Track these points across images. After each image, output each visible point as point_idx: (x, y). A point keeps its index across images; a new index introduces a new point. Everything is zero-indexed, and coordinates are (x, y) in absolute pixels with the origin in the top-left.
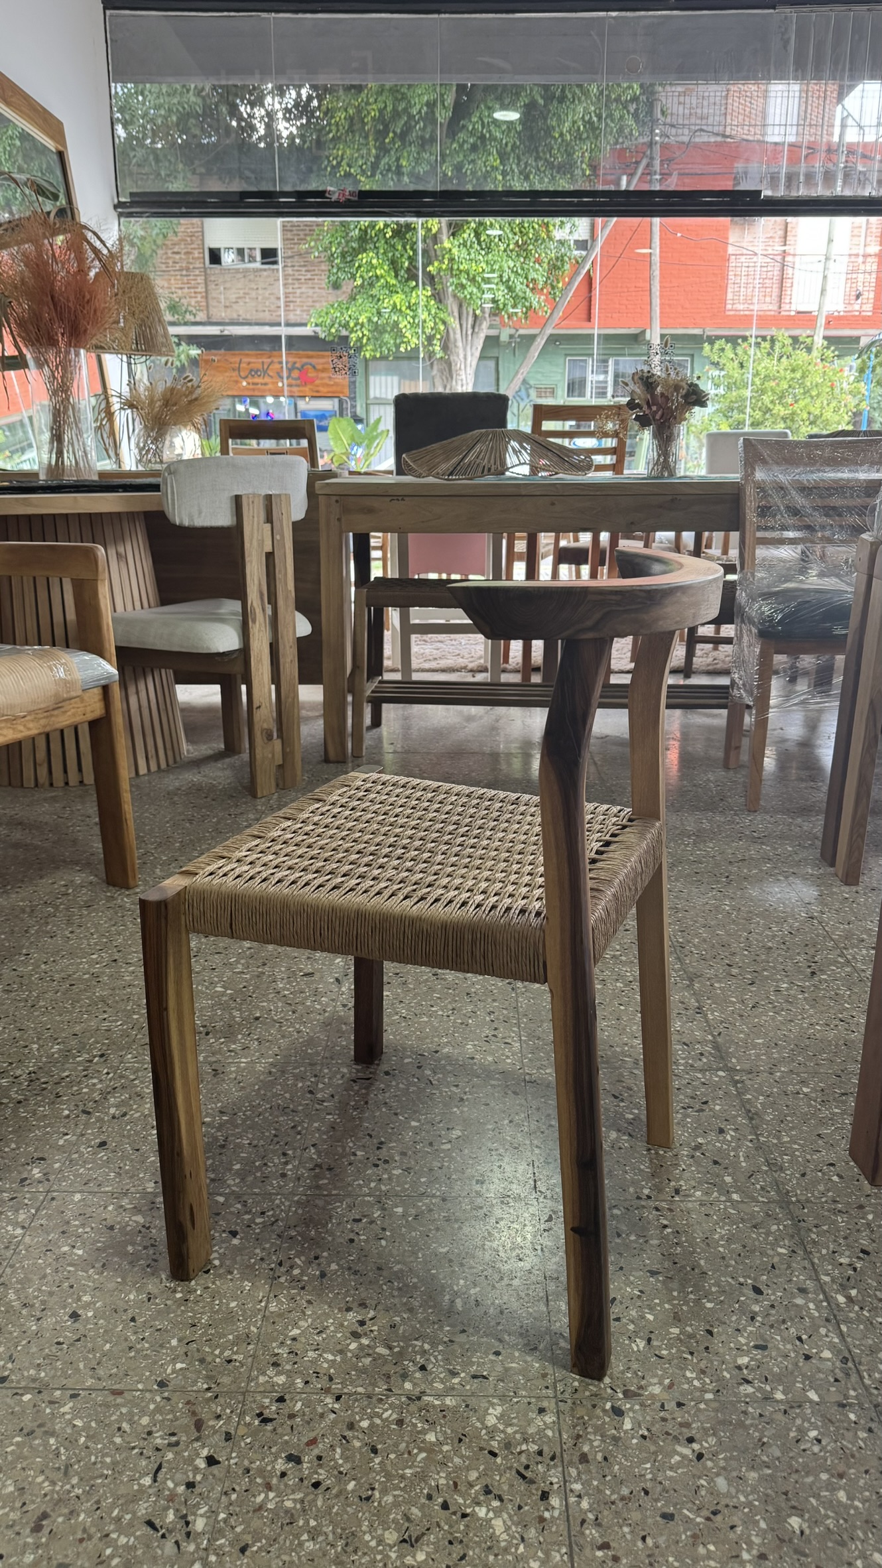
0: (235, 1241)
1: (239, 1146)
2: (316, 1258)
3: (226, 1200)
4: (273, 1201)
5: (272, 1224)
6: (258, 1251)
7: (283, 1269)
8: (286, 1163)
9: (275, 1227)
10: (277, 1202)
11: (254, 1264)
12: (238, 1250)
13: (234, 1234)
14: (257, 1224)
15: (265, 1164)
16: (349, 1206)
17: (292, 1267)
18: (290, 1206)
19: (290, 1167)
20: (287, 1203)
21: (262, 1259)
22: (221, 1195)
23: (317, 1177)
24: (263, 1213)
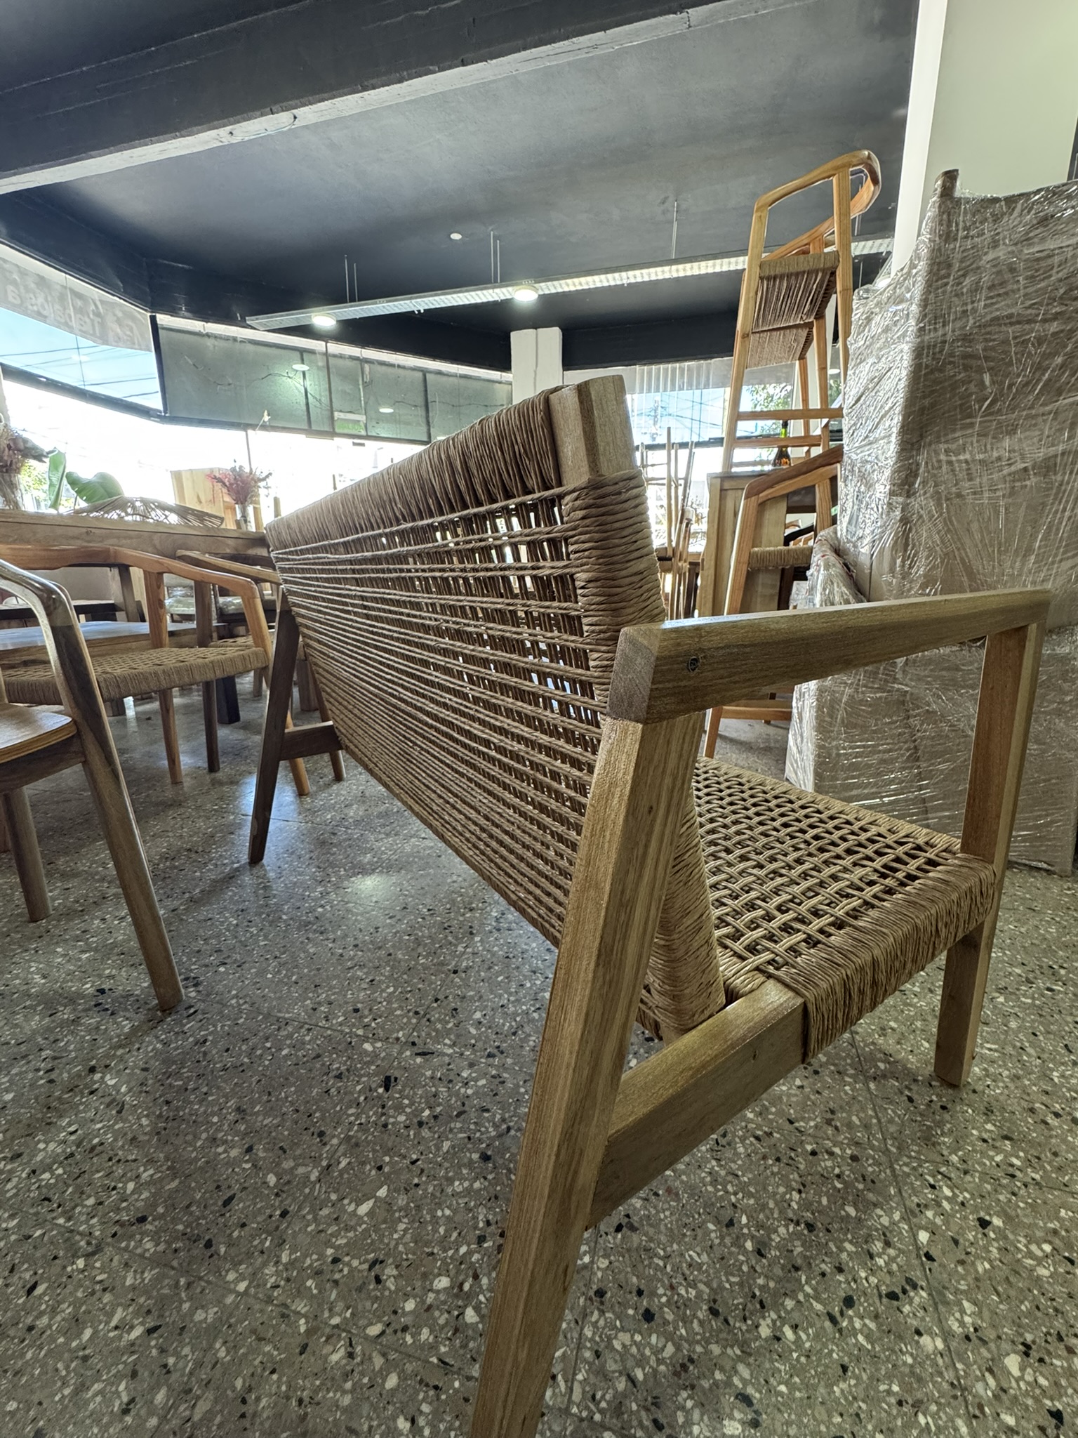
0: (997, 1222)
1: (805, 1205)
2: (985, 1141)
3: (926, 1229)
4: (908, 1175)
5: (950, 1179)
6: (1002, 1198)
7: (1018, 1174)
8: (831, 1154)
9: (952, 1175)
10: (906, 1169)
11: (1026, 1203)
12: (1008, 1219)
13: (984, 1224)
14: (955, 1195)
15: (838, 1176)
16: (891, 1103)
17: (1012, 1165)
18: (910, 1157)
19: (837, 1150)
20: (905, 1159)
21: (1014, 1194)
22: (915, 1237)
23: (850, 1125)
24: (933, 1187)
